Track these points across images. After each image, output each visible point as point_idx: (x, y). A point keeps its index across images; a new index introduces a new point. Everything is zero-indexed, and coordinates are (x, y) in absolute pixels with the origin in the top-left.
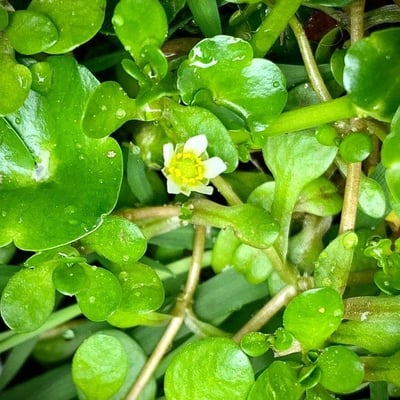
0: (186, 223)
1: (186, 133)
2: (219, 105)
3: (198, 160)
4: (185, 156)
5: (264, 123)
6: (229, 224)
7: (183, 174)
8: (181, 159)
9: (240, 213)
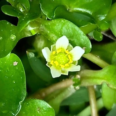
0: (78, 87)
1: (56, 37)
2: (72, 13)
3: (67, 52)
4: (58, 52)
5: (103, 14)
6: (103, 81)
7: (60, 63)
8: (56, 55)
9: (107, 72)
